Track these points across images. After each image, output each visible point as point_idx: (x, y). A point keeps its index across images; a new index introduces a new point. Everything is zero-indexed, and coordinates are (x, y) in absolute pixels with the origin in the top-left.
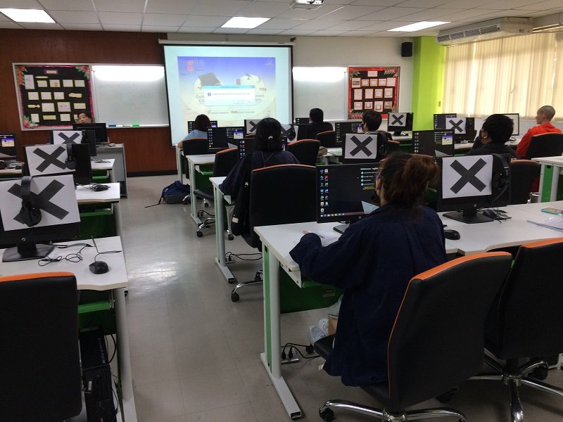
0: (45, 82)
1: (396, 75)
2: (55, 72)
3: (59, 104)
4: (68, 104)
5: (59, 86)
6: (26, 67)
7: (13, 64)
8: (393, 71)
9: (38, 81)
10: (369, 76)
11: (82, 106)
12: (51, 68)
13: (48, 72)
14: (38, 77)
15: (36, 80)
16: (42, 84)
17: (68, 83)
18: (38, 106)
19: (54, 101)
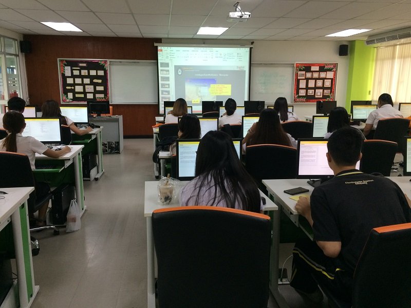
0: (78, 71)
1: (334, 70)
2: (85, 65)
3: (86, 86)
4: (92, 87)
5: (87, 74)
6: (66, 61)
7: (58, 59)
8: (332, 67)
9: (74, 71)
10: (312, 70)
11: (101, 88)
12: (82, 62)
13: (80, 65)
14: (74, 68)
15: (72, 70)
16: (76, 73)
17: (93, 73)
18: (73, 88)
19: (83, 85)
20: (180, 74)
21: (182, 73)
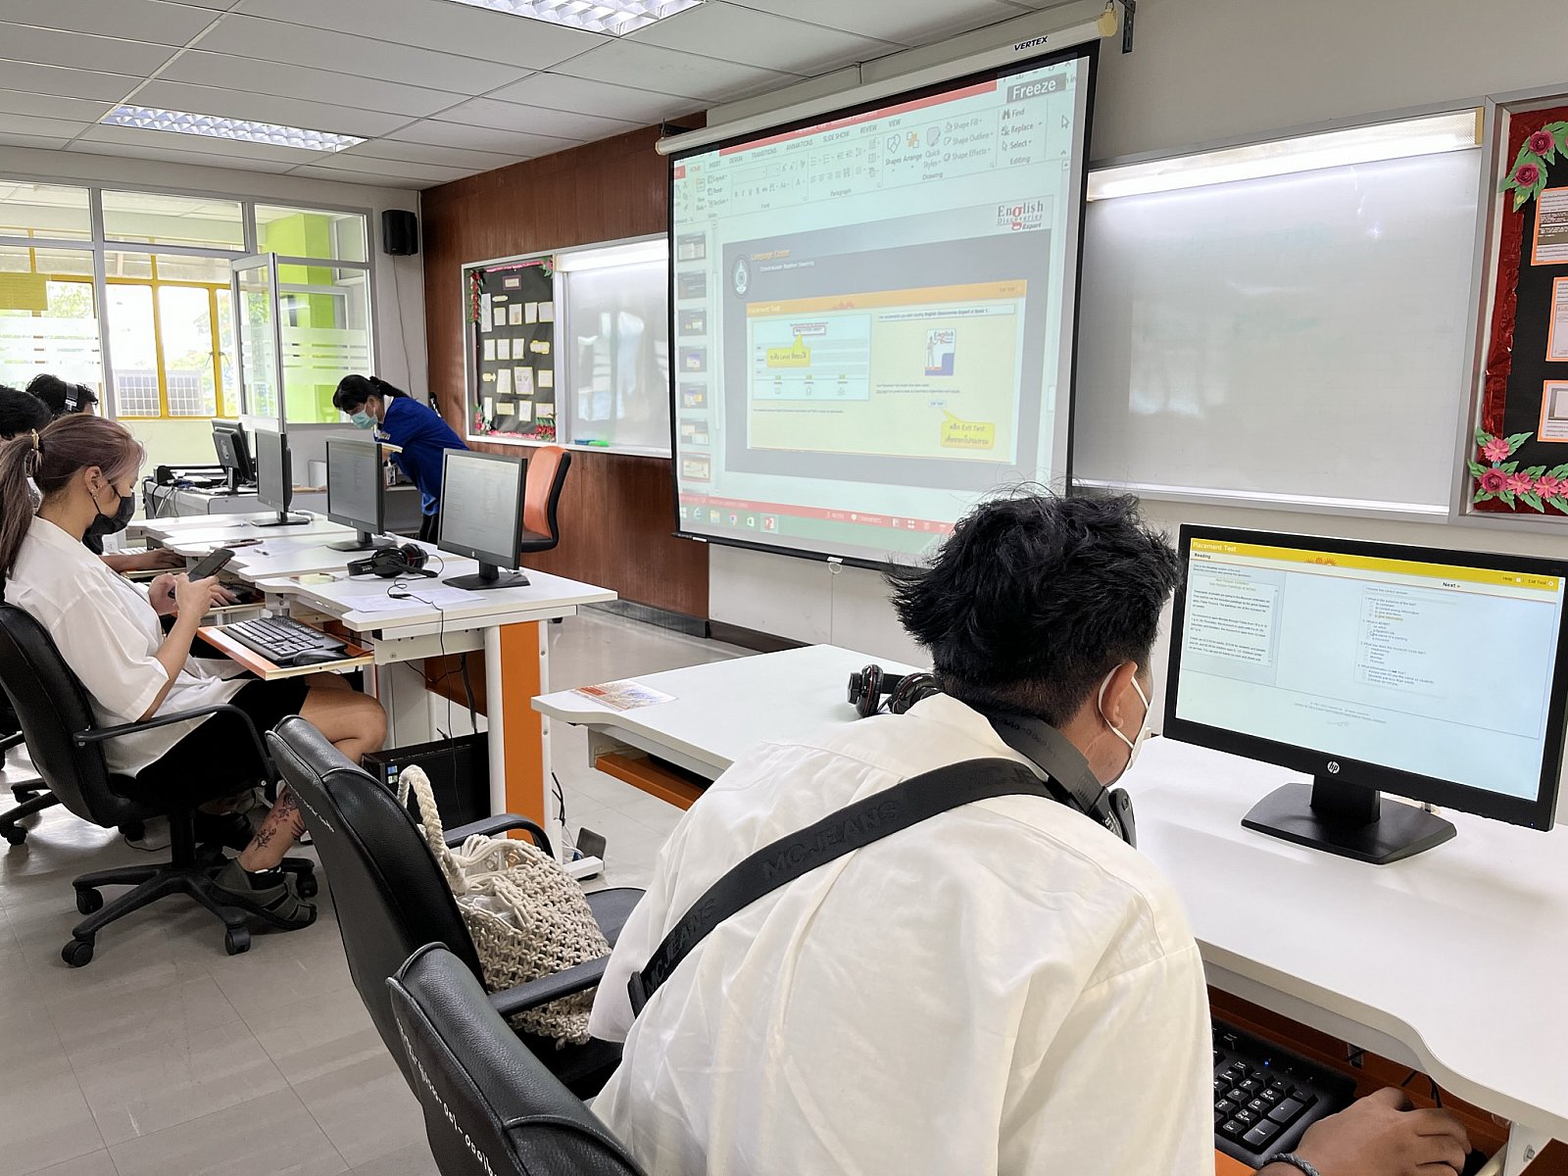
0: (504, 311)
2: (512, 283)
3: (517, 372)
4: (529, 372)
5: (520, 323)
6: (482, 273)
7: (464, 266)
9: (495, 310)
11: (545, 378)
12: (510, 273)
13: (507, 283)
14: (496, 299)
15: (494, 305)
16: (500, 317)
17: (532, 312)
18: (494, 377)
19: (510, 364)
20: (741, 289)
21: (748, 286)
